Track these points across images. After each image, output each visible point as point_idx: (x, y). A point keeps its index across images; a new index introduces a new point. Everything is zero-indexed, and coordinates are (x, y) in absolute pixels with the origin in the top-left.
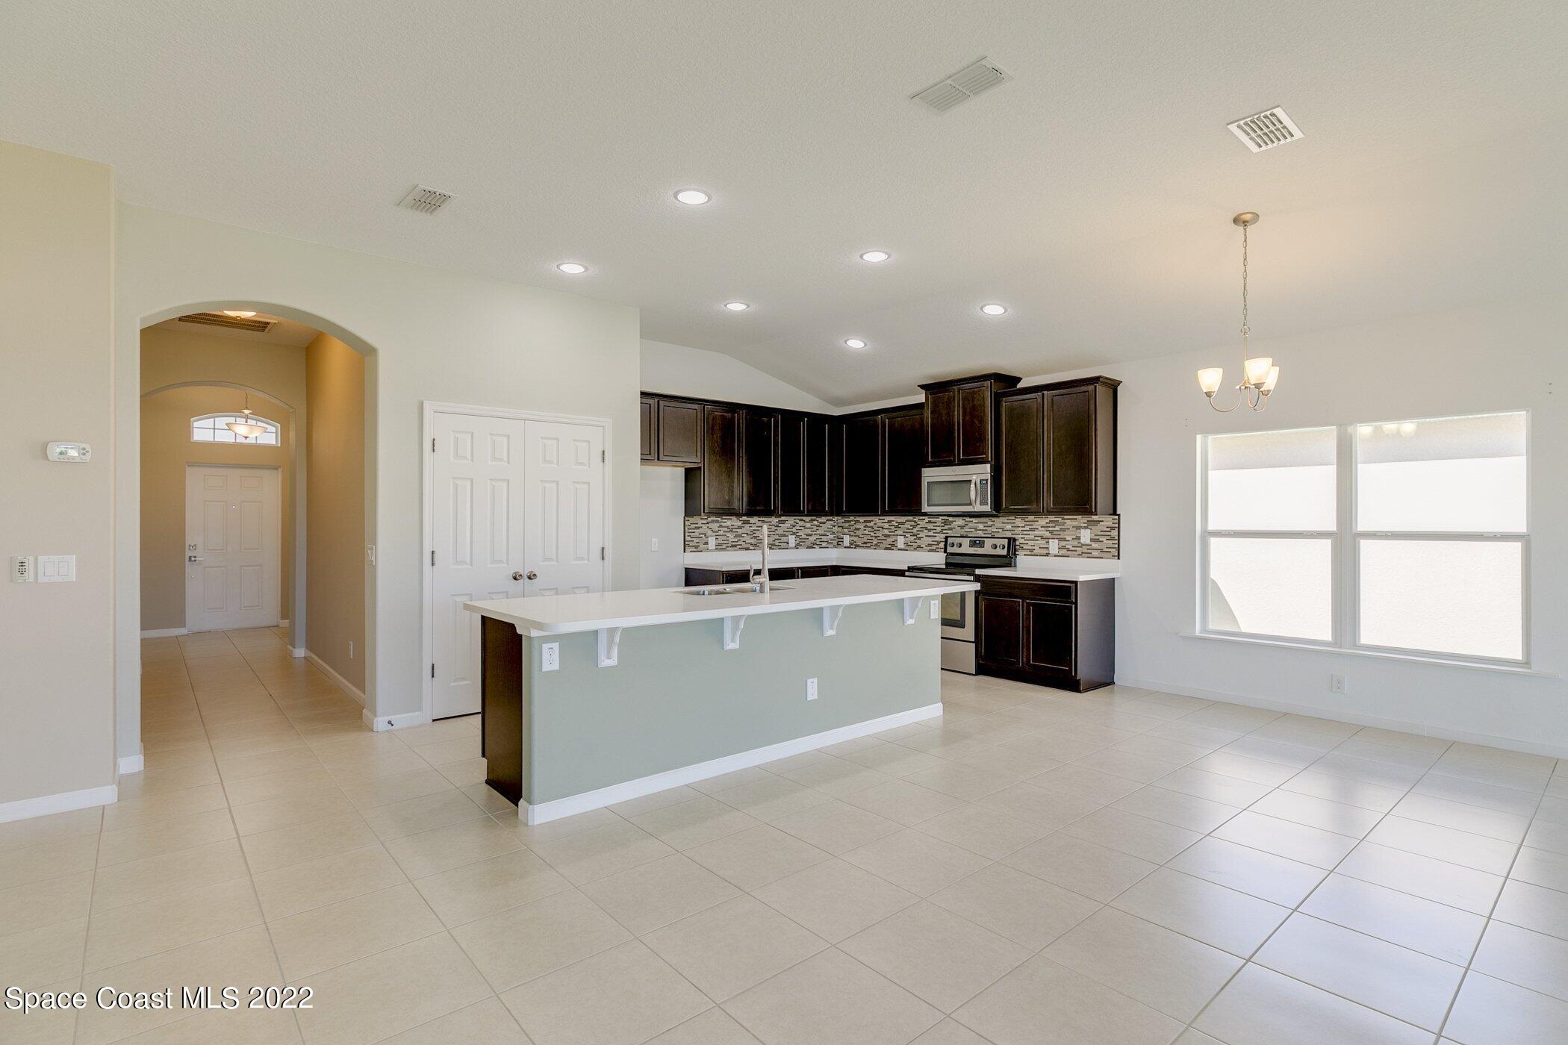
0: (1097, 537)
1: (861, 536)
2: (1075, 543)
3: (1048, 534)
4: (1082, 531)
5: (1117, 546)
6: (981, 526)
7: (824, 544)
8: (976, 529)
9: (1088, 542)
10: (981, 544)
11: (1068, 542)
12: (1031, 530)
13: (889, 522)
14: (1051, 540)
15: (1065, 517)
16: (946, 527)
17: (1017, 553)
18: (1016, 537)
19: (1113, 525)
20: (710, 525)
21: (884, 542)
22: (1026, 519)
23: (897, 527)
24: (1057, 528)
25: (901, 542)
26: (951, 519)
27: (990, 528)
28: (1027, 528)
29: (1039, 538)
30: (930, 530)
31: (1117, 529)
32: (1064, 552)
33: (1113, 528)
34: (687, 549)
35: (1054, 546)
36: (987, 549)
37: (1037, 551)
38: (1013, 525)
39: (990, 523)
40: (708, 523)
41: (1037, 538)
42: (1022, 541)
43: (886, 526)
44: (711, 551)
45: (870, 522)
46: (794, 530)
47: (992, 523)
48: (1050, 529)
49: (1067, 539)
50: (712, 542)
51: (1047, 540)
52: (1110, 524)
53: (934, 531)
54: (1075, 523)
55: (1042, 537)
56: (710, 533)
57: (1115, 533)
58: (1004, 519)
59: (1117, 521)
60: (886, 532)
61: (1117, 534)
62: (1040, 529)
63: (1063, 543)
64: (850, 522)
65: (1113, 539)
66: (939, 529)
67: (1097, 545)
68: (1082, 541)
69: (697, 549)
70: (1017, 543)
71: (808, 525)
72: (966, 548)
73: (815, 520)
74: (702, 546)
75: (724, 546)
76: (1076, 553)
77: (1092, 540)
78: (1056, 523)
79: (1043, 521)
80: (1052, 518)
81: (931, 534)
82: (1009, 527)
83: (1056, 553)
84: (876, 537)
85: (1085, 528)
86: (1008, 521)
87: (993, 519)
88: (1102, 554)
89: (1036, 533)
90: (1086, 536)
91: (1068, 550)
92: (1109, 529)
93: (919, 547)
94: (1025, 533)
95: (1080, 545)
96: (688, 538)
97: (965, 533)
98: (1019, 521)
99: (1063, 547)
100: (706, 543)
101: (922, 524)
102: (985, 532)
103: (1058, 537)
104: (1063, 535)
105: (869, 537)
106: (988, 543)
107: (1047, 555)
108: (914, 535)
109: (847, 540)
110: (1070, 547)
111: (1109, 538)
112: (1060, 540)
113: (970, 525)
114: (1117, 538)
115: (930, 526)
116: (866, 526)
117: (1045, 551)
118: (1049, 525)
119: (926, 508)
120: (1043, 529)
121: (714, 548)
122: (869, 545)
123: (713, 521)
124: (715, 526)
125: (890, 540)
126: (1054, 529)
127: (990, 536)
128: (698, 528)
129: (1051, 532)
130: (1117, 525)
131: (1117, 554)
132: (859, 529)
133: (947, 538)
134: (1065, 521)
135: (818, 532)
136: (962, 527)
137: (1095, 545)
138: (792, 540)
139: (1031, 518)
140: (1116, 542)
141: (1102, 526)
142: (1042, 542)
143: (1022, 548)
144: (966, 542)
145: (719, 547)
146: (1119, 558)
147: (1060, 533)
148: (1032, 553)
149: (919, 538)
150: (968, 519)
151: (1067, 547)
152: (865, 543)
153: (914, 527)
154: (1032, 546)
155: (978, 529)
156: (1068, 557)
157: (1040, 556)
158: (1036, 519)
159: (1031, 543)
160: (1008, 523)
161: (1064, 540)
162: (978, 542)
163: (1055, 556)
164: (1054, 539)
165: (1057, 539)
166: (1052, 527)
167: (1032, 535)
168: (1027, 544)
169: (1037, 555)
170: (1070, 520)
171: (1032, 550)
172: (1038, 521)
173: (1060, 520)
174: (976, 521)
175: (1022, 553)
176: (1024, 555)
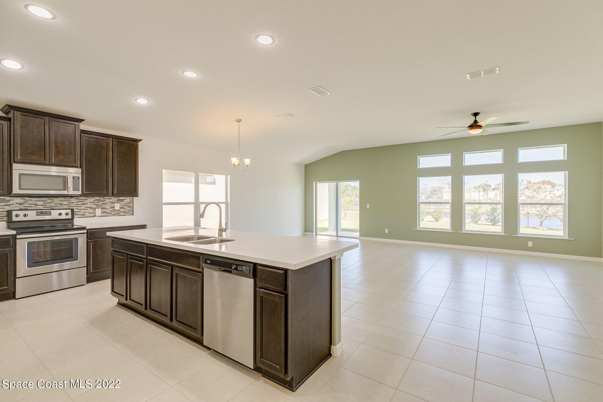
0: (123, 207)
2: (111, 210)
3: (94, 206)
4: (116, 204)
5: (132, 210)
6: (41, 203)
9: (119, 209)
10: (48, 213)
11: (107, 210)
12: (82, 204)
14: (96, 209)
15: (105, 198)
17: (74, 216)
18: (73, 208)
19: (131, 201)
22: (79, 199)
24: (101, 203)
27: (49, 204)
28: (80, 203)
29: (88, 208)
31: (132, 203)
32: (105, 214)
33: (130, 203)
35: (98, 212)
36: (54, 216)
37: (87, 214)
39: (49, 201)
41: (86, 208)
47: (51, 201)
48: (96, 203)
51: (94, 209)
52: (129, 201)
54: (111, 201)
55: (91, 208)
57: (131, 205)
59: (132, 200)
61: (132, 205)
62: (89, 203)
63: (104, 210)
65: (131, 207)
67: (123, 210)
68: (116, 208)
72: (34, 217)
76: (112, 214)
77: (120, 208)
78: (100, 201)
79: (91, 200)
80: (97, 198)
82: (66, 203)
83: (100, 214)
85: (116, 203)
87: (52, 199)
88: (125, 214)
89: (86, 205)
90: (117, 206)
91: (107, 213)
92: (129, 203)
94: (78, 206)
95: (114, 210)
98: (74, 200)
99: (104, 212)
102: (45, 206)
103: (101, 207)
104: (104, 206)
106: (55, 212)
107: (94, 216)
110: (109, 212)
111: (128, 207)
112: (102, 209)
113: (29, 202)
114: (132, 206)
117: (93, 215)
118: (95, 202)
119: (18, 191)
120: (91, 203)
126: (99, 203)
127: (50, 208)
129: (97, 205)
130: (132, 201)
131: (132, 213)
134: (105, 200)
136: (20, 204)
137: (122, 210)
140: (132, 208)
141: (125, 202)
142: (91, 211)
143: (77, 214)
144: (33, 213)
146: (133, 215)
147: (102, 205)
148: (83, 216)
151: (107, 212)
154: (83, 212)
155: (37, 204)
156: (107, 216)
157: (89, 217)
158: (86, 199)
159: (82, 211)
160: (65, 201)
161: (105, 208)
162: (44, 212)
163: (99, 217)
164: (99, 208)
165: (100, 208)
166: (97, 202)
167: (83, 207)
168: (81, 211)
169: (88, 217)
170: (108, 199)
171: (83, 215)
172: (88, 200)
173: (102, 199)
174: (37, 200)
175: (76, 217)
176: (78, 218)
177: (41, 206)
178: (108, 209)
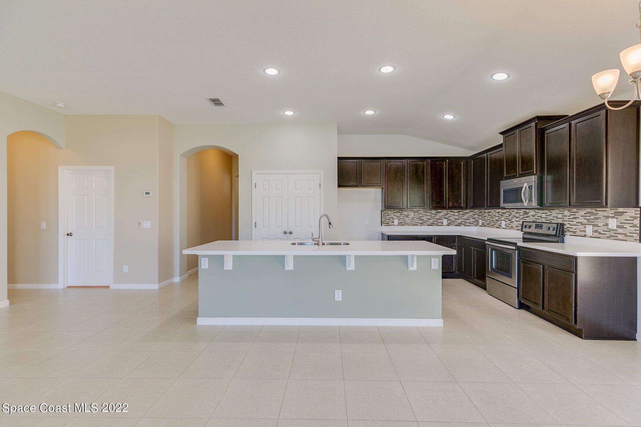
0: (622, 225)
1: (486, 220)
2: (605, 228)
3: (585, 221)
4: (611, 219)
5: (638, 232)
6: (544, 216)
7: (467, 224)
8: (541, 218)
9: (615, 228)
10: (541, 227)
11: (600, 228)
12: (574, 218)
13: (499, 212)
14: (587, 226)
15: (598, 209)
16: (525, 216)
17: (565, 233)
18: (565, 223)
19: (636, 216)
20: (395, 214)
21: (496, 223)
22: (571, 211)
23: (502, 215)
24: (592, 217)
25: (503, 224)
26: (528, 211)
27: (549, 217)
28: (572, 217)
29: (579, 224)
30: (517, 217)
31: (638, 219)
32: (596, 234)
33: (635, 218)
34: (383, 224)
35: (589, 230)
36: (544, 231)
37: (578, 233)
38: (563, 215)
39: (549, 213)
40: (394, 213)
42: (569, 226)
43: (497, 215)
44: (396, 225)
45: (490, 212)
46: (447, 216)
47: (550, 213)
49: (599, 225)
50: (396, 222)
51: (585, 226)
52: (633, 214)
53: (519, 218)
54: (605, 214)
55: (582, 224)
56: (395, 217)
57: (637, 222)
58: (558, 211)
59: (638, 212)
60: (497, 218)
62: (580, 217)
63: (596, 228)
64: (482, 212)
65: (635, 226)
66: (522, 217)
67: (622, 231)
68: (611, 227)
69: (388, 224)
70: (565, 227)
71: (457, 214)
72: (533, 230)
73: (461, 211)
74: (390, 223)
75: (403, 224)
76: (605, 236)
77: (618, 227)
78: (592, 213)
79: (582, 212)
80: (589, 210)
81: (518, 220)
82: (560, 216)
83: (591, 234)
84: (493, 221)
85: (613, 217)
86: (561, 212)
87: (551, 211)
88: (626, 238)
89: (578, 220)
90: (613, 223)
91: (600, 233)
92: (632, 219)
93: (512, 227)
94: (570, 220)
95: (608, 230)
96: (383, 220)
97: (535, 220)
98: (566, 213)
99: (596, 231)
100: (393, 222)
101: (514, 213)
102: (546, 219)
103: (593, 223)
104: (596, 222)
105: (490, 221)
106: (545, 226)
107: (585, 236)
108: (510, 220)
109: (481, 222)
110: (602, 232)
111: (632, 225)
112: (594, 226)
113: (538, 214)
114: (638, 225)
115: (517, 215)
116: (489, 215)
117: (583, 234)
118: (586, 215)
119: (502, 204)
120: (582, 217)
121: (397, 224)
122: (489, 225)
123: (397, 212)
124: (398, 214)
125: (499, 222)
126: (590, 218)
127: (549, 222)
128: (388, 215)
129: (588, 220)
130: (638, 216)
131: (638, 239)
132: (485, 216)
133: (523, 222)
134: (598, 212)
135: (463, 218)
136: (534, 216)
137: (620, 231)
138: (445, 222)
139: (574, 210)
140: (638, 229)
141: (627, 216)
142: (582, 227)
143: (568, 231)
144: (534, 225)
145: (400, 224)
147: (594, 220)
148: (574, 234)
149: (512, 222)
150: (537, 211)
151: (599, 231)
152: (488, 224)
153: (510, 215)
154: (575, 229)
155: (542, 217)
156: (600, 238)
157: (580, 236)
158: (577, 211)
159: (574, 227)
160: (560, 213)
161: (597, 226)
162: (539, 225)
163: (590, 237)
164: (590, 225)
165: (592, 225)
166: (588, 216)
167: (575, 221)
168: (572, 228)
169: (578, 236)
170: (601, 212)
171: (575, 232)
172: (579, 212)
173: (594, 211)
174: (542, 212)
175: (568, 233)
176: (570, 235)
177: (544, 219)
178: (600, 226)
